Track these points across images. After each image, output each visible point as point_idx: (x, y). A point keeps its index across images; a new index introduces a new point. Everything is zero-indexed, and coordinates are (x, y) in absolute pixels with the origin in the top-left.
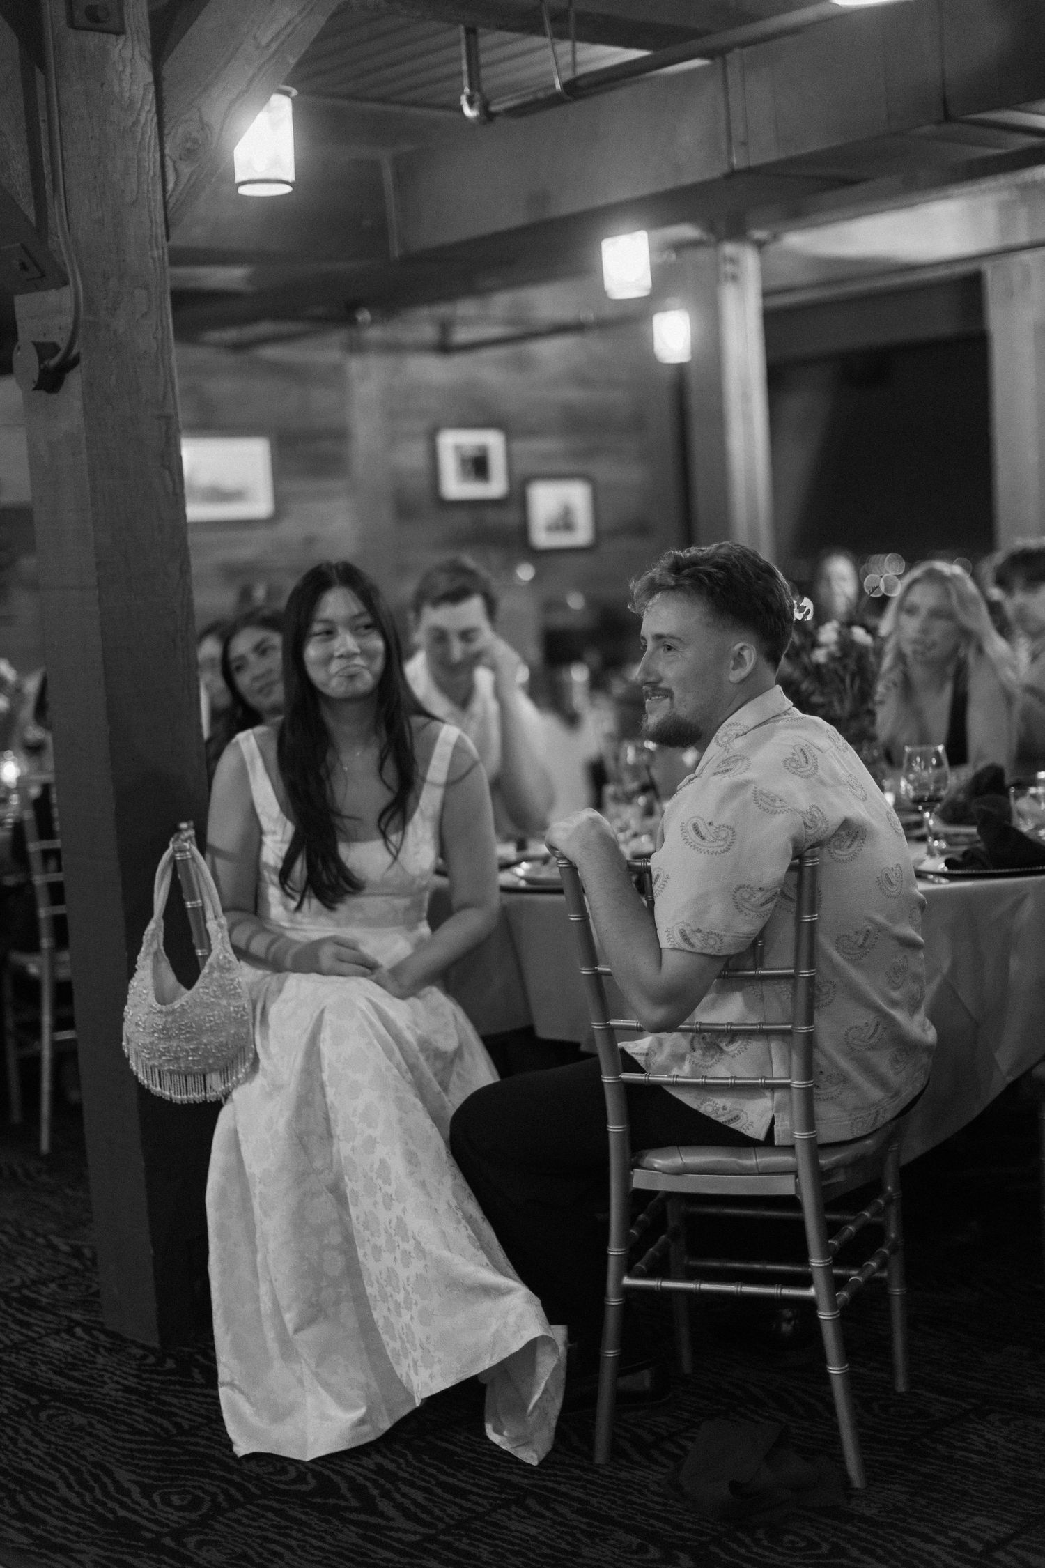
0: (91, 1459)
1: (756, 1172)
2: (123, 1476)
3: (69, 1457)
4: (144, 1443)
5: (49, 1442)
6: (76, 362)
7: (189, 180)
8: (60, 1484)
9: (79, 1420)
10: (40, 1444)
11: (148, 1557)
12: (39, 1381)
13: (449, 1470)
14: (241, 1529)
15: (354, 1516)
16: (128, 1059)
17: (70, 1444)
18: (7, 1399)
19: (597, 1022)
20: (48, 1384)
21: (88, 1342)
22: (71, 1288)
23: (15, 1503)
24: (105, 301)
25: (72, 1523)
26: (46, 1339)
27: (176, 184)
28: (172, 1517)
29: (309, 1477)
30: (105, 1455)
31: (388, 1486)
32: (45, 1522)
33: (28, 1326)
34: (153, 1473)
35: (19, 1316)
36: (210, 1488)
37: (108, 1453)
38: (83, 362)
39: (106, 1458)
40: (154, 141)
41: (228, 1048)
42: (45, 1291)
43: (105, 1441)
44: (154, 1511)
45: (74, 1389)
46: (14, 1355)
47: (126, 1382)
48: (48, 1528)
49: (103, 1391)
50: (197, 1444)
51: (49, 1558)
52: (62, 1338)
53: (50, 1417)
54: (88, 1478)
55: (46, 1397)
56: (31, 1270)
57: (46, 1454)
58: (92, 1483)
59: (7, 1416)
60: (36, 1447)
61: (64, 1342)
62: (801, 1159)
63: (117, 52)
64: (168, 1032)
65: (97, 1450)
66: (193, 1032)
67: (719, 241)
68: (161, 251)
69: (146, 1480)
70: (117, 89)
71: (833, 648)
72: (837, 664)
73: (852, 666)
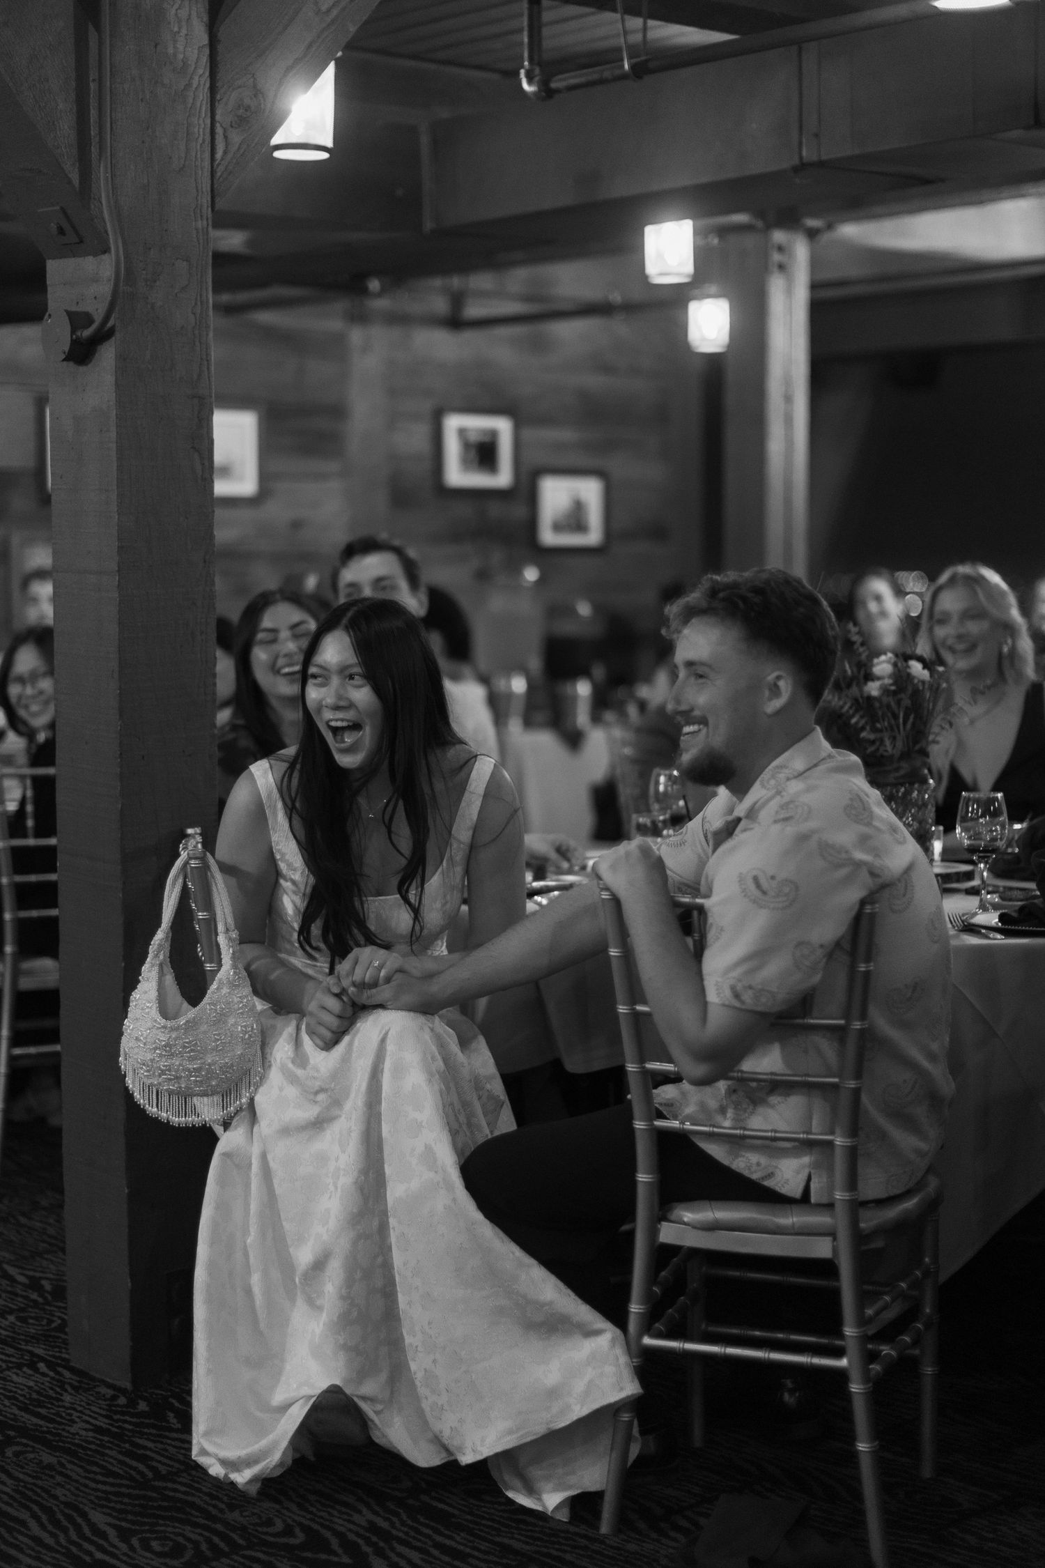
0: (63, 1499)
1: (792, 1232)
2: (97, 1517)
3: (39, 1495)
4: (120, 1485)
5: (17, 1479)
6: (110, 334)
7: (239, 149)
8: (33, 1524)
9: (48, 1458)
10: (9, 1482)
12: (2, 1416)
13: (446, 1532)
16: (125, 1076)
17: (39, 1483)
19: (633, 1063)
21: (54, 1379)
24: (144, 272)
25: (46, 1563)
26: (7, 1373)
27: (225, 153)
28: (153, 1564)
29: (297, 1530)
30: (78, 1496)
31: (382, 1544)
32: (17, 1561)
34: (130, 1517)
36: (191, 1537)
37: (81, 1494)
38: (118, 335)
39: (80, 1499)
40: (205, 108)
41: (233, 1070)
42: (4, 1323)
43: (77, 1481)
44: (133, 1555)
45: (40, 1426)
47: (98, 1423)
49: (71, 1430)
50: (175, 1490)
52: (25, 1373)
53: (17, 1454)
54: (61, 1518)
55: (12, 1433)
57: (16, 1491)
58: (65, 1523)
61: (27, 1377)
62: (838, 1221)
63: (173, 12)
64: (171, 1048)
65: (69, 1490)
66: (198, 1051)
67: (769, 227)
68: (205, 222)
69: (123, 1524)
70: (171, 51)
71: (887, 681)
72: (891, 699)
73: (907, 702)
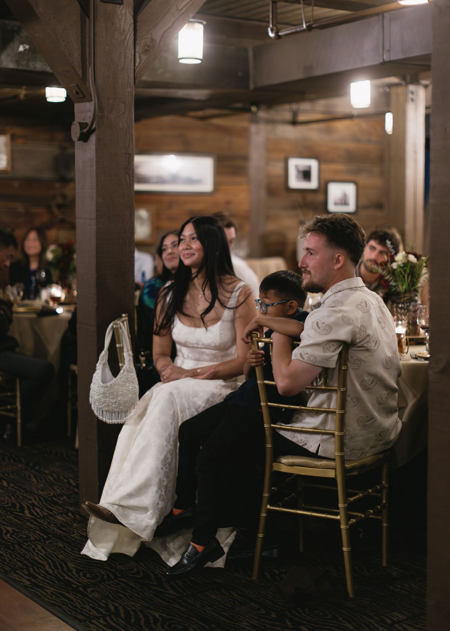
0: (61, 558)
1: (321, 467)
2: (71, 565)
3: (53, 557)
5: (47, 551)
6: (94, 131)
7: (145, 61)
8: (47, 566)
9: (60, 545)
10: (44, 552)
11: (72, 593)
12: (49, 530)
14: (110, 588)
15: (153, 588)
16: (91, 405)
17: (55, 553)
18: (36, 535)
19: (263, 402)
20: (52, 531)
21: (72, 518)
22: (72, 498)
23: (28, 571)
24: (107, 108)
25: (47, 579)
26: (56, 516)
27: (139, 63)
28: (86, 581)
29: (141, 573)
32: (38, 578)
33: (51, 510)
35: (49, 507)
36: (102, 573)
38: (97, 131)
39: (67, 559)
40: (132, 46)
41: (128, 403)
42: (62, 499)
43: (68, 553)
44: (80, 578)
45: (62, 534)
46: (43, 520)
47: (83, 534)
48: (38, 580)
49: (72, 536)
51: (35, 590)
52: (63, 516)
53: (50, 543)
54: (58, 565)
55: (51, 536)
56: (58, 491)
57: (45, 555)
58: (59, 566)
59: (34, 541)
60: (42, 552)
61: (63, 517)
62: (337, 464)
63: (119, 11)
64: (105, 394)
65: (64, 556)
66: (115, 395)
67: (407, 84)
68: (131, 89)
69: (79, 568)
70: (118, 26)
71: (400, 263)
72: (401, 270)
73: (408, 271)
